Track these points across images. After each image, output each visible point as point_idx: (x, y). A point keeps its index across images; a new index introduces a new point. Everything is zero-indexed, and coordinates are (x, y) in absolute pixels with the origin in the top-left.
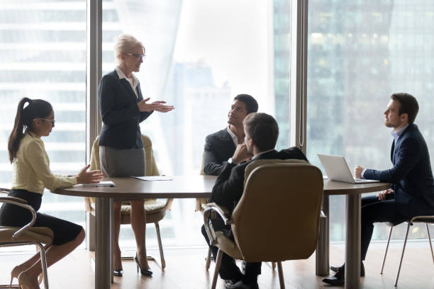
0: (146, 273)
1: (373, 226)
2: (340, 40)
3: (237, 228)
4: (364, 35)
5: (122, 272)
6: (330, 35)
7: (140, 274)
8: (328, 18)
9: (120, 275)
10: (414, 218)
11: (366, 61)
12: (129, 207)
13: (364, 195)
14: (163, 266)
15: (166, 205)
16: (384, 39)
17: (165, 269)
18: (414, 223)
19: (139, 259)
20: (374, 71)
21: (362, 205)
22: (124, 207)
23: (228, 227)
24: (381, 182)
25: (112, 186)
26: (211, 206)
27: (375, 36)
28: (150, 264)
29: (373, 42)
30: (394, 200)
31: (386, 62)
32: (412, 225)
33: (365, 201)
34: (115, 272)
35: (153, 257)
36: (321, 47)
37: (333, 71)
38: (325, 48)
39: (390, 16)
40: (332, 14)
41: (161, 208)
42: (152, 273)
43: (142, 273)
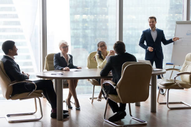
0: (70, 107)
2: (92, 17)
3: (119, 90)
4: (100, 15)
6: (89, 16)
8: (88, 10)
11: (101, 24)
16: (107, 17)
20: (104, 27)
25: (62, 74)
27: (104, 16)
36: (86, 19)
37: (90, 28)
38: (88, 20)
40: (89, 9)
43: (68, 107)
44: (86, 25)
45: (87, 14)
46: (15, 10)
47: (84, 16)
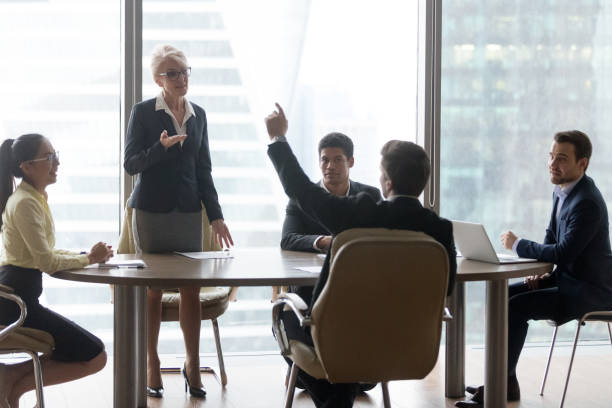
0: (197, 393)
1: (527, 325)
2: (521, 54)
3: (319, 332)
4: (559, 47)
5: (161, 391)
6: (512, 48)
7: (189, 395)
8: (508, 24)
9: (159, 396)
10: (587, 315)
11: (561, 82)
12: (177, 296)
13: (512, 282)
14: (224, 383)
15: (229, 294)
16: (586, 52)
17: (227, 387)
18: (586, 322)
19: (188, 371)
20: (573, 97)
21: (510, 296)
22: (166, 296)
23: (307, 329)
24: (539, 261)
25: (140, 267)
26: (282, 298)
27: (574, 48)
28: (205, 379)
29: (571, 56)
30: (556, 288)
31: (588, 83)
32: (583, 324)
33: (514, 289)
34: (152, 391)
35: (212, 368)
37: (516, 96)
38: (506, 64)
39: (594, 21)
40: (514, 19)
41: (221, 298)
42: (205, 393)
43: (191, 392)
44: (500, 85)
45: (503, 41)
46: (220, 27)
47: (493, 50)
